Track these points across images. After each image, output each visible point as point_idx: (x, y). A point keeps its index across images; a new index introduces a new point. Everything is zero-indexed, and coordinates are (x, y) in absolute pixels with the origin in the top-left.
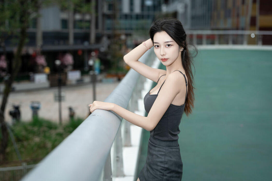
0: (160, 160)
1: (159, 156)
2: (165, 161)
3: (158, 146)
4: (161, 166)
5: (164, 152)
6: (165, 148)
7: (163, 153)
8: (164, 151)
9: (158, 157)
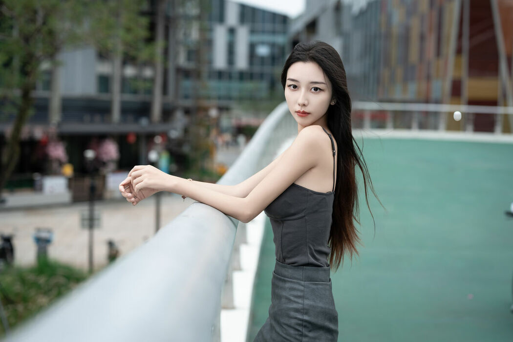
0: (295, 306)
1: (292, 298)
2: (304, 309)
3: (289, 279)
4: (296, 318)
5: (302, 291)
6: (303, 283)
7: (299, 294)
8: (302, 288)
9: (290, 300)
